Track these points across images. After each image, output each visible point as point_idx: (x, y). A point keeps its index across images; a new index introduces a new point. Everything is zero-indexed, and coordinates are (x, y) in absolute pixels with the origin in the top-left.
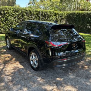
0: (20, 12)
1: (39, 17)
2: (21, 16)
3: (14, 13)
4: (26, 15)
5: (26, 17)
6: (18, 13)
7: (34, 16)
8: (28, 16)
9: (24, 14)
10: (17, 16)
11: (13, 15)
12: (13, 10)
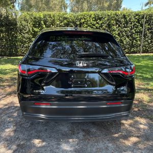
0: (106, 19)
1: (142, 25)
2: (106, 27)
3: (95, 23)
4: (117, 24)
5: (115, 27)
6: (101, 22)
7: (131, 24)
8: (119, 26)
9: (112, 22)
10: (100, 26)
11: (94, 25)
12: (94, 18)
